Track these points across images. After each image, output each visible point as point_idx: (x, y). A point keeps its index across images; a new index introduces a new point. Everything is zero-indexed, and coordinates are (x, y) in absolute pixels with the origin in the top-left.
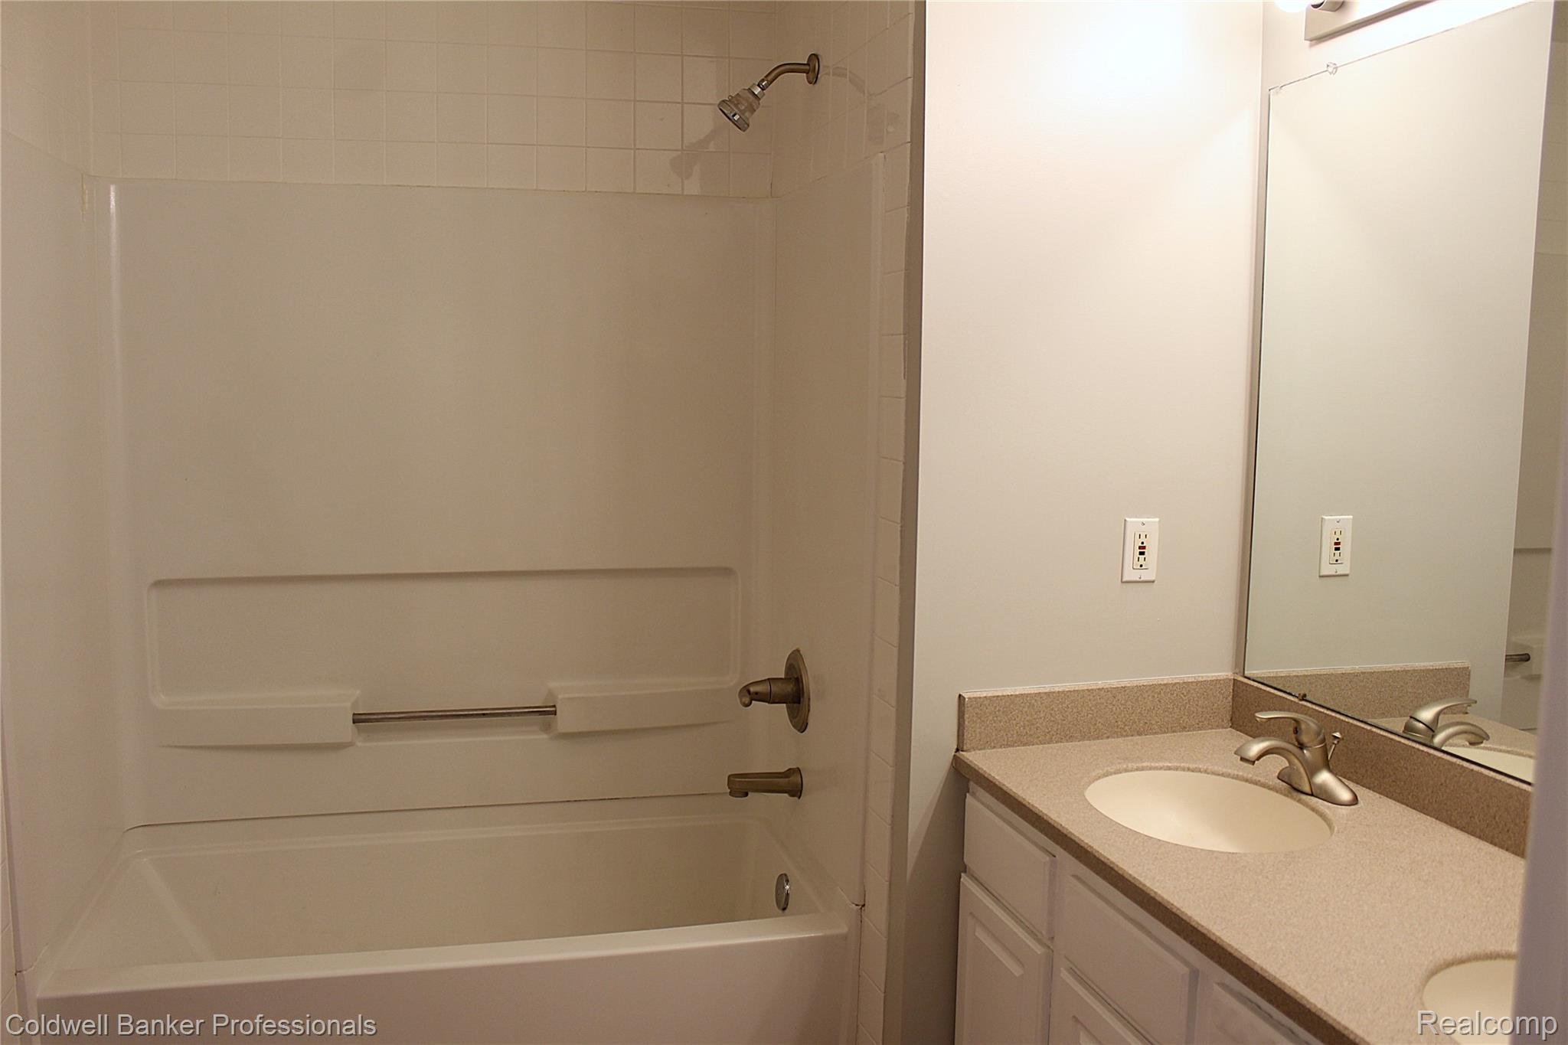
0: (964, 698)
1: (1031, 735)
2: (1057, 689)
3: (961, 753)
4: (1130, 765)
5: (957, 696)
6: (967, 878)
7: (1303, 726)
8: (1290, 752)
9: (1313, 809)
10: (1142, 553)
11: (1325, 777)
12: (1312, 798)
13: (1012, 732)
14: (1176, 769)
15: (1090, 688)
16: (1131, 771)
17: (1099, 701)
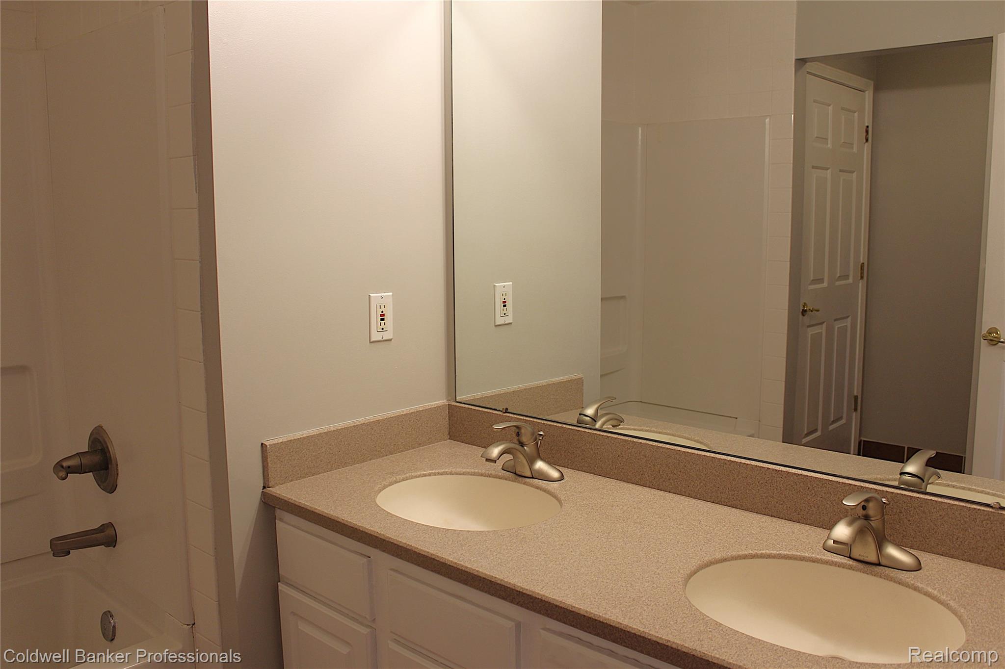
0: (266, 446)
1: (317, 467)
2: (332, 429)
3: (269, 489)
4: (397, 477)
5: (260, 444)
6: (282, 585)
7: (523, 431)
8: (517, 450)
9: (537, 488)
10: (383, 320)
11: (540, 465)
12: (534, 480)
13: (303, 467)
14: (430, 475)
15: (355, 424)
16: (399, 482)
17: (362, 434)
